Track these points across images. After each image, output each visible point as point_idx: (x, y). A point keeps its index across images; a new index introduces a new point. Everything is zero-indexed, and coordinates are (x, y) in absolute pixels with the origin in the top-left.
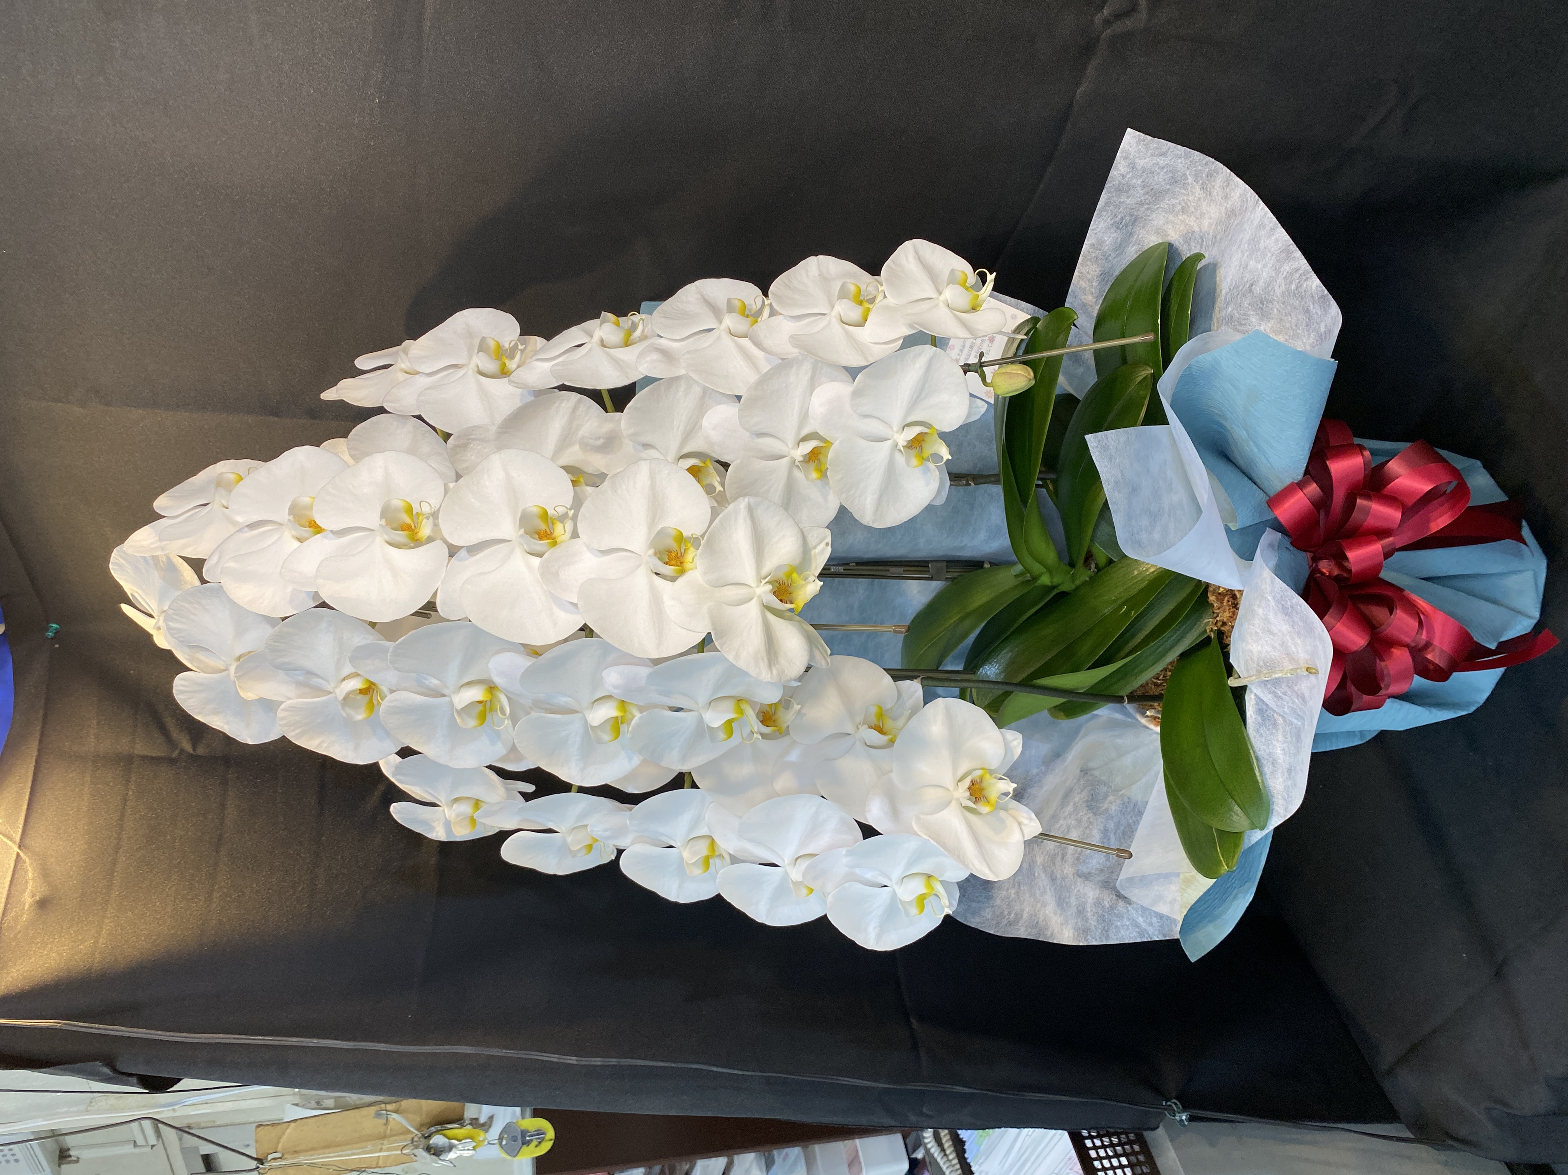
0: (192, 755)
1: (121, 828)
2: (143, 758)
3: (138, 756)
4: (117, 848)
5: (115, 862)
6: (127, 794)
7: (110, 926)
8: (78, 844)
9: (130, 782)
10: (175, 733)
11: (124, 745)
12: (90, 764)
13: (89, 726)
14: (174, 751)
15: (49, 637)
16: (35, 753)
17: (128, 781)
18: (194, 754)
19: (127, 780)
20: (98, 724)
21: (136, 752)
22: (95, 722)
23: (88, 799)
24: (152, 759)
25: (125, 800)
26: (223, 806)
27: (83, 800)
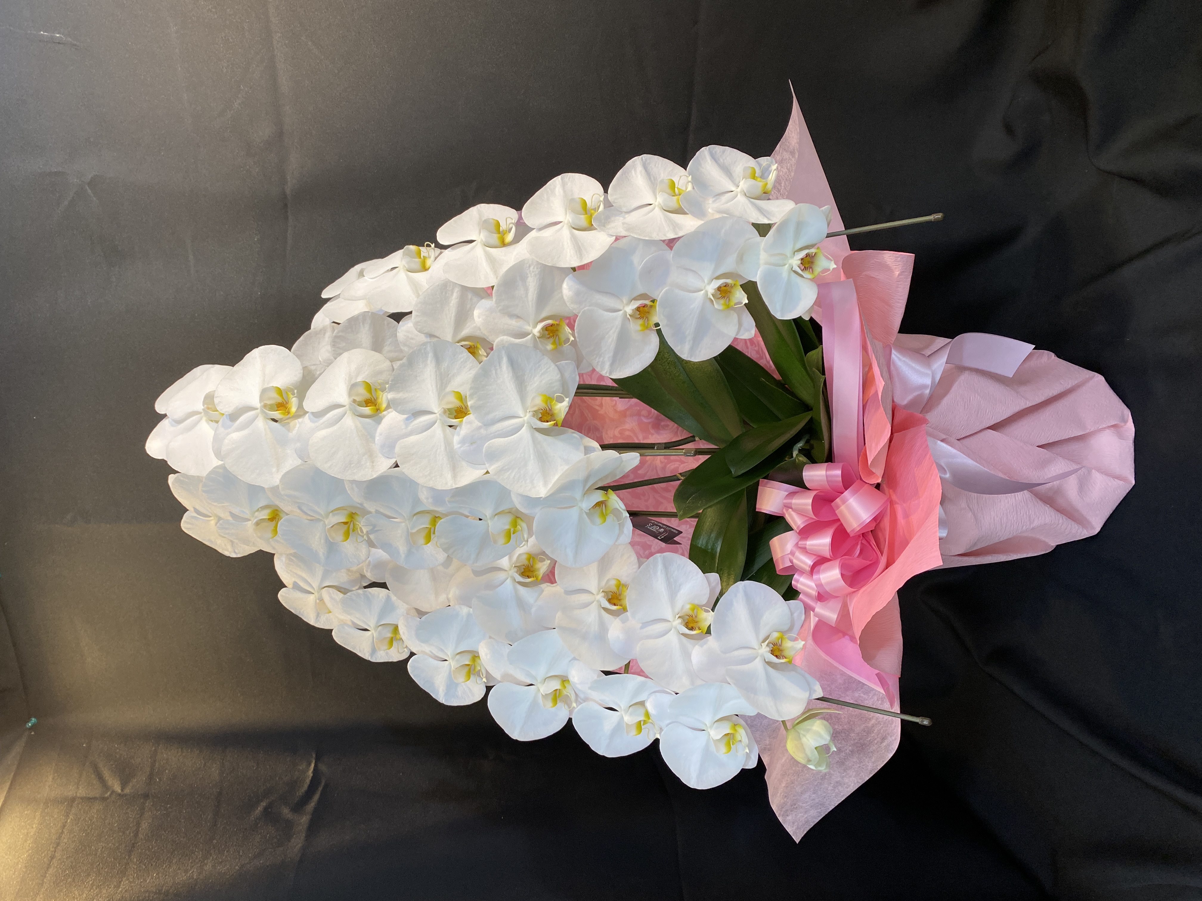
0: (120, 795)
1: (58, 844)
2: (82, 798)
3: (79, 798)
4: (52, 858)
5: (48, 867)
6: (66, 822)
8: (23, 857)
9: (70, 814)
10: (110, 781)
11: (70, 791)
12: (42, 805)
13: (46, 781)
14: (107, 793)
15: (27, 726)
16: (3, 799)
18: (122, 793)
19: (67, 813)
20: (53, 779)
21: (78, 795)
22: (50, 778)
23: (36, 827)
24: (89, 799)
25: (64, 826)
26: (138, 825)
27: (33, 828)
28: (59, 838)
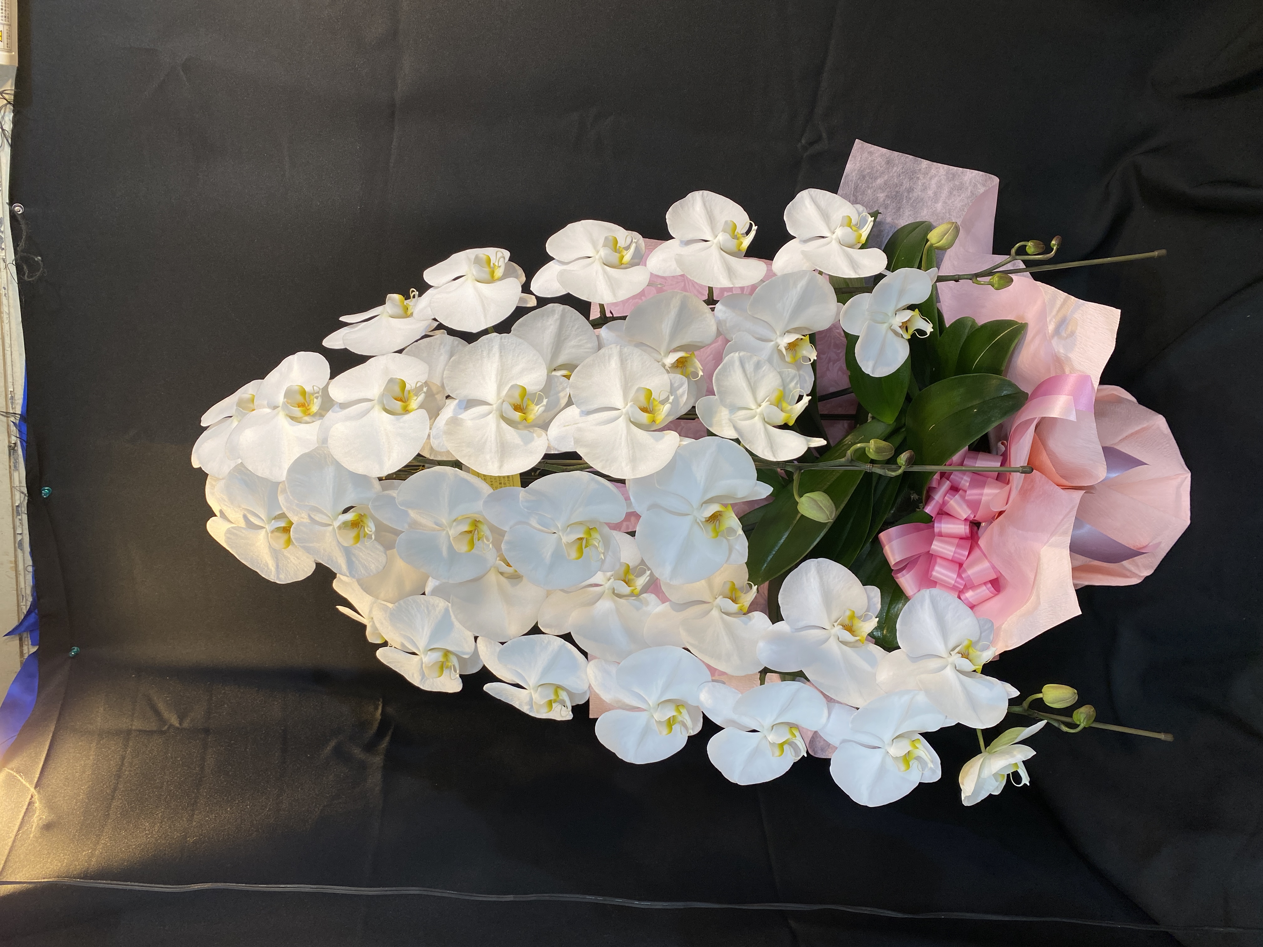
0: (178, 729)
1: (119, 777)
2: (140, 731)
3: (135, 730)
4: (115, 789)
5: (113, 798)
6: (125, 754)
7: (105, 841)
8: (83, 787)
9: (128, 746)
10: (166, 715)
11: (124, 723)
12: (96, 736)
13: (97, 712)
14: (164, 726)
15: (71, 655)
16: (52, 728)
17: (126, 746)
18: (181, 727)
20: (104, 710)
21: (134, 728)
22: (102, 709)
23: (93, 758)
24: (145, 731)
25: (123, 758)
26: (203, 759)
27: (89, 759)
28: (120, 769)
